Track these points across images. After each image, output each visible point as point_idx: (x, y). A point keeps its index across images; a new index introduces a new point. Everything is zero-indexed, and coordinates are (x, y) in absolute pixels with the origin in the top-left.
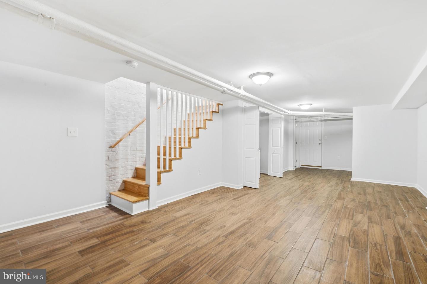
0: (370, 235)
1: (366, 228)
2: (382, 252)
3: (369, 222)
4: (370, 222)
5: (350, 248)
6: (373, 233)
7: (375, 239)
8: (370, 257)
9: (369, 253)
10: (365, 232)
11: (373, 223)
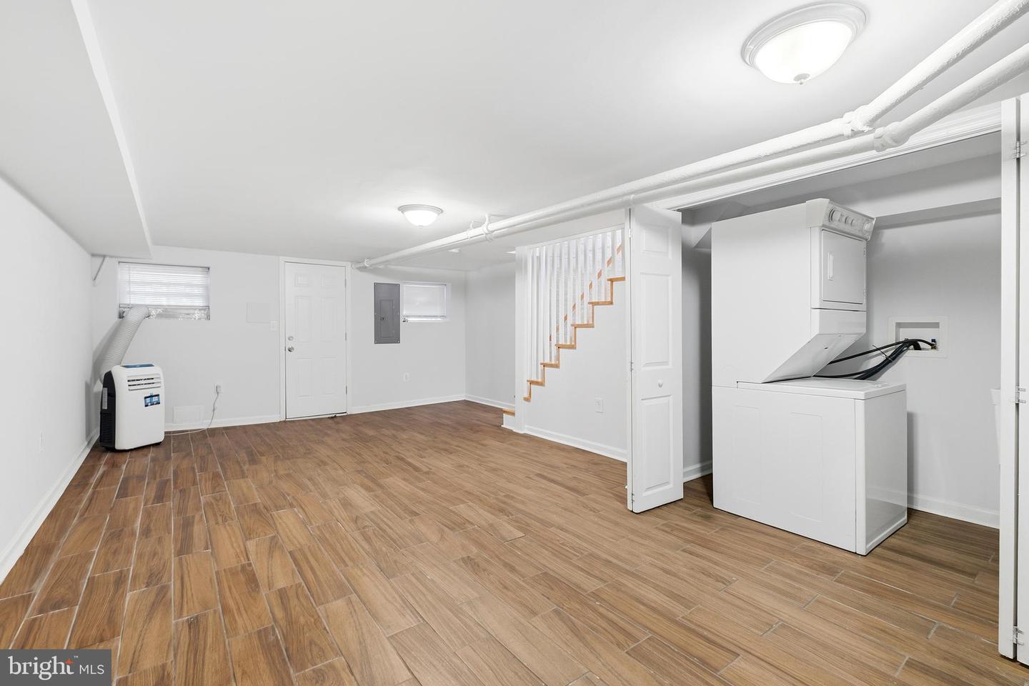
0: (238, 532)
1: (251, 545)
2: (215, 515)
3: (250, 565)
4: (248, 568)
5: (259, 501)
6: (233, 539)
7: (228, 528)
8: (229, 503)
9: (233, 506)
10: (250, 534)
11: (239, 568)
